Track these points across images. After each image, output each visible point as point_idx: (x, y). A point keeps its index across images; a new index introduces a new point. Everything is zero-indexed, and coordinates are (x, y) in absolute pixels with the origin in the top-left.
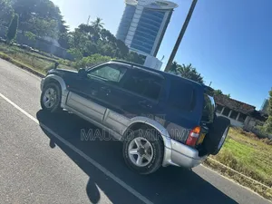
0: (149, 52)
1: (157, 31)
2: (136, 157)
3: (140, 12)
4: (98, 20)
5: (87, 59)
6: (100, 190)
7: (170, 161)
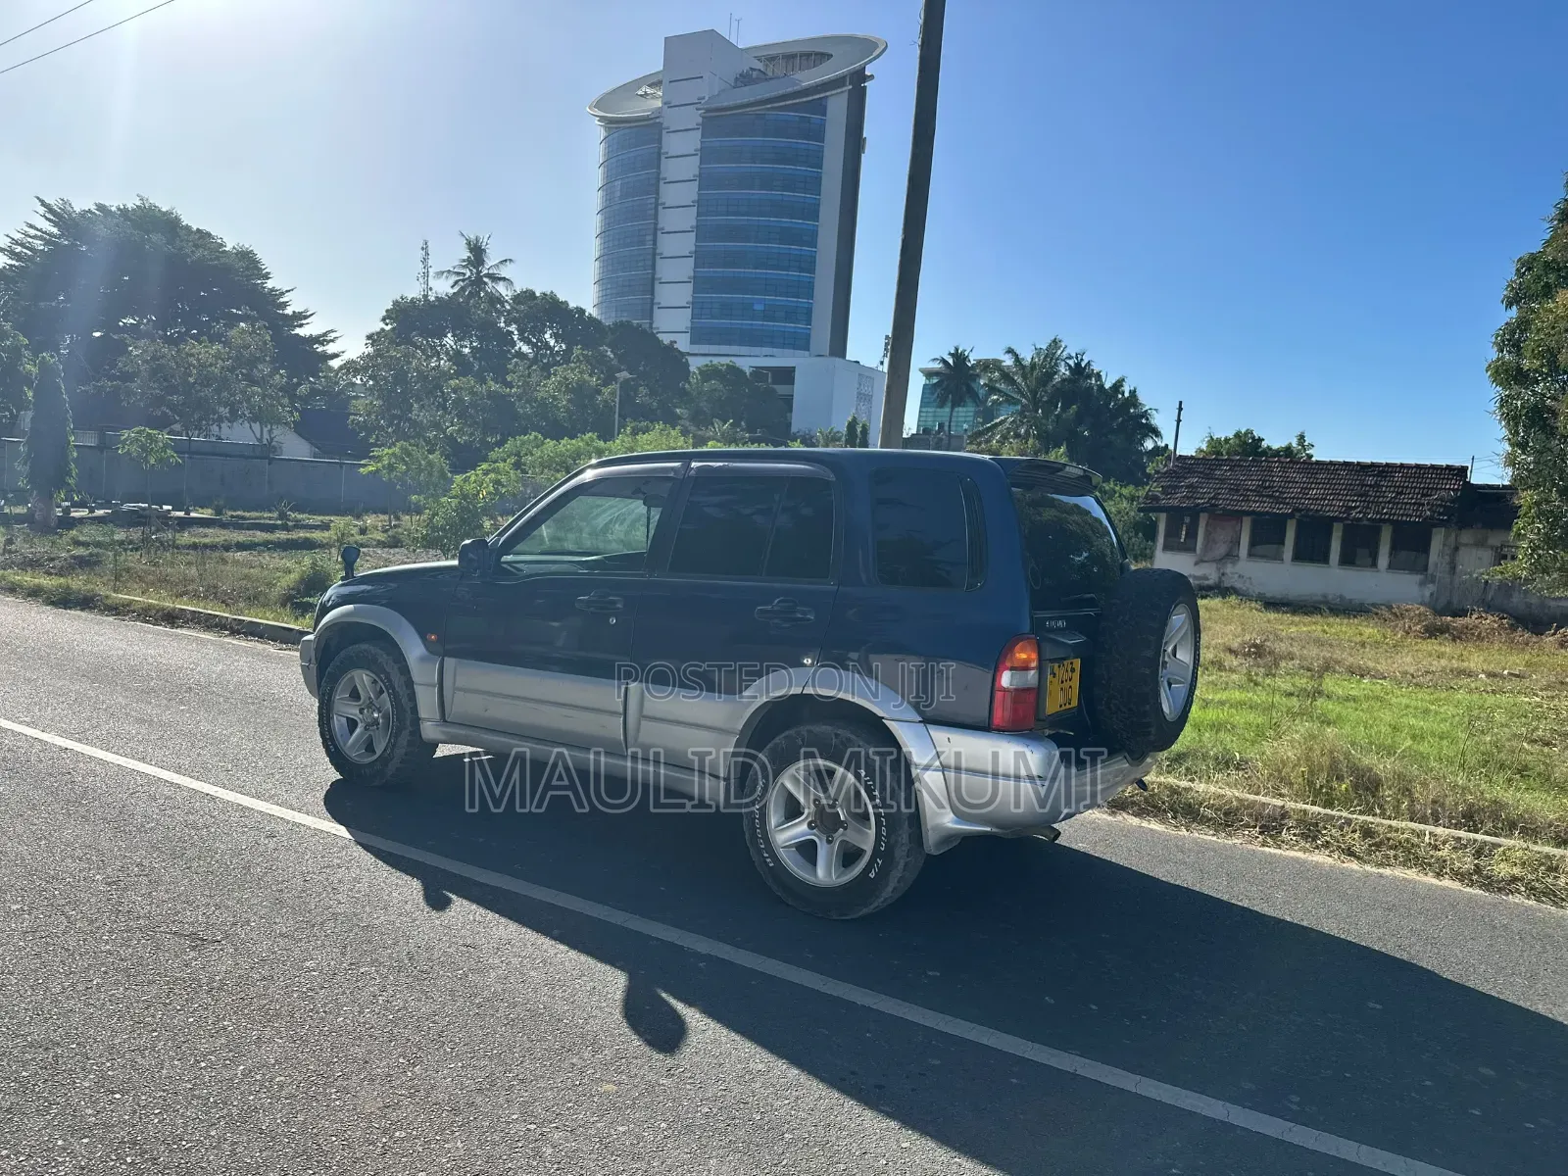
0: (801, 342)
1: (813, 213)
2: (807, 850)
3: (692, 141)
4: (477, 252)
5: (478, 482)
6: (679, 1006)
7: (948, 820)
